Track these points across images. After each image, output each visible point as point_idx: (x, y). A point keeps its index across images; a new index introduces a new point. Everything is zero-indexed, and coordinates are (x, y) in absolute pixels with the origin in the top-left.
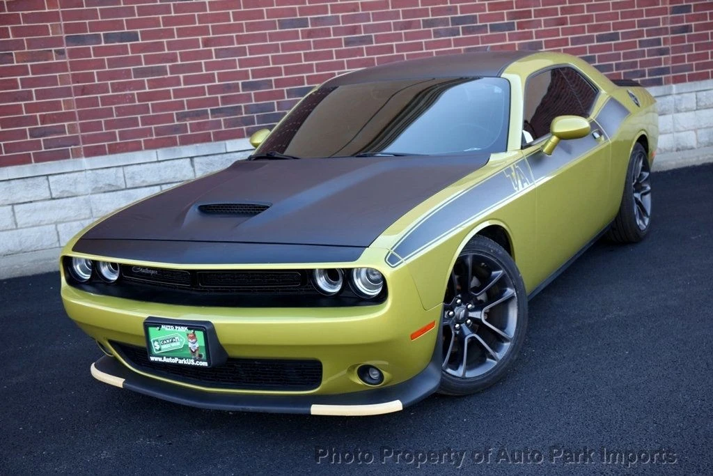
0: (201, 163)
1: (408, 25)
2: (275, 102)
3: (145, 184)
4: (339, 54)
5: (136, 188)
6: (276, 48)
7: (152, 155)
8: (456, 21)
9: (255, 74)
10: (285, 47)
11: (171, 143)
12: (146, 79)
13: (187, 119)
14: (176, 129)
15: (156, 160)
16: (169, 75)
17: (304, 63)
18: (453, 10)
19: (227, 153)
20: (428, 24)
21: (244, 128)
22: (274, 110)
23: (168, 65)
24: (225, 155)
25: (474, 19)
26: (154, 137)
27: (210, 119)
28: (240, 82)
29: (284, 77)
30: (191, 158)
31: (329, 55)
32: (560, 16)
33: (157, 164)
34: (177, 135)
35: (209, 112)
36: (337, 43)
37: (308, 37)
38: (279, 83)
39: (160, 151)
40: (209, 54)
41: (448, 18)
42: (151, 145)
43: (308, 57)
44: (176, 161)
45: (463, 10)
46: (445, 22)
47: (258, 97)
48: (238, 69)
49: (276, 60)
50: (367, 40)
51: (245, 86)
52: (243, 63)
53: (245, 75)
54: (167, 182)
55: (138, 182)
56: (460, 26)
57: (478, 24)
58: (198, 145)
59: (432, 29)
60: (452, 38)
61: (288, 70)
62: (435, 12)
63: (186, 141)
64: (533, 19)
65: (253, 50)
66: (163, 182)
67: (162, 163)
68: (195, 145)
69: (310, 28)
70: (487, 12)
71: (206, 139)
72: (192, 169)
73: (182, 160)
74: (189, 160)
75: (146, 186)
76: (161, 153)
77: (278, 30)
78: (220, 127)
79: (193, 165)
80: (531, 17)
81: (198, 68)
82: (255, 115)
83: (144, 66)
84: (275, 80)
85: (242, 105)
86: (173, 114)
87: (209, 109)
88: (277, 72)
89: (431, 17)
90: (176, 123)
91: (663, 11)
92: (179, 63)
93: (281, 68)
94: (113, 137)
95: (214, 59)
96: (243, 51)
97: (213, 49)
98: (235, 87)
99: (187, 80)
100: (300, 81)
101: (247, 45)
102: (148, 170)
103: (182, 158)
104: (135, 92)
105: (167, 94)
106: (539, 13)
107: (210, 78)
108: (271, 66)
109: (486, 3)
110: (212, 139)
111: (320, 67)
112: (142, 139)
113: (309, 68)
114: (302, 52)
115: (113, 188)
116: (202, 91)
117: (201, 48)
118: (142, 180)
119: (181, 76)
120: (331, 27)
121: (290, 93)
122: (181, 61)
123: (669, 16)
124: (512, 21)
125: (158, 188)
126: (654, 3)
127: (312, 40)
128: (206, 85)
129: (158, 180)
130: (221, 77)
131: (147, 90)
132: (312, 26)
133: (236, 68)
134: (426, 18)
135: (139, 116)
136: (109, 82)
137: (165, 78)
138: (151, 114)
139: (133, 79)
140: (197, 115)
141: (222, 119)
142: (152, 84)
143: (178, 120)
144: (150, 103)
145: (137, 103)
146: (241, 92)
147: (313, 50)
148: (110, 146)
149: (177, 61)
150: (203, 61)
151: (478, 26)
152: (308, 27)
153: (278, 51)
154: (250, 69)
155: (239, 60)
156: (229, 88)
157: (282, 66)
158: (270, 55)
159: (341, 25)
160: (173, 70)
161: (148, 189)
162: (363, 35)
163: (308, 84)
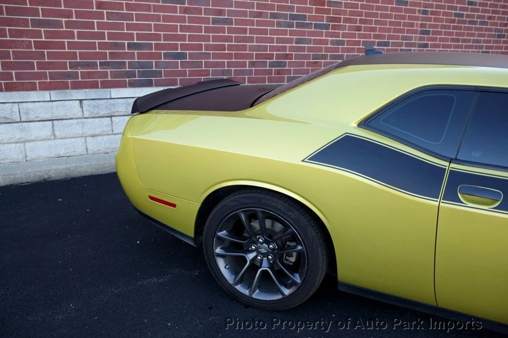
0: (89, 105)
1: (259, 15)
2: (154, 61)
3: (38, 119)
4: (207, 30)
5: (30, 121)
6: (158, 18)
7: (46, 95)
8: (293, 17)
9: (139, 37)
10: (166, 19)
11: (64, 86)
12: (43, 29)
13: (79, 68)
14: (69, 76)
15: (49, 100)
16: (64, 29)
17: (179, 33)
18: (292, 9)
19: (111, 98)
20: (274, 16)
21: (127, 79)
22: (153, 68)
23: (64, 20)
24: (109, 100)
25: (304, 17)
26: (48, 80)
27: (99, 70)
28: (126, 42)
29: (162, 42)
30: (81, 101)
31: (199, 29)
32: (358, 25)
33: (50, 103)
34: (69, 81)
35: (98, 64)
36: (206, 21)
37: (184, 13)
38: (158, 46)
39: (52, 92)
40: (101, 16)
41: (288, 14)
42: (45, 87)
43: (183, 28)
44: (67, 102)
45: (299, 9)
46: (285, 16)
47: (140, 56)
48: (126, 31)
49: (157, 27)
50: (229, 22)
51: (130, 46)
52: (130, 27)
53: (131, 36)
54: (59, 118)
55: (32, 117)
56: (295, 21)
57: (307, 22)
58: (87, 90)
59: (275, 20)
60: (288, 29)
61: (166, 38)
62: (279, 8)
63: (77, 86)
64: (342, 24)
65: (139, 17)
66: (55, 118)
67: (54, 103)
68: (84, 90)
69: (187, 5)
70: (314, 14)
71: (94, 86)
72: (80, 109)
73: (72, 101)
74: (78, 102)
75: (39, 121)
76: (54, 94)
77: (161, 4)
78: (107, 77)
79: (82, 107)
80: (341, 22)
81: (91, 26)
82: (137, 70)
83: (41, 18)
84: (155, 44)
85: (127, 61)
86: (66, 62)
87: (98, 61)
88: (157, 37)
89: (276, 12)
90: (69, 70)
91: (415, 32)
92: (74, 19)
93: (160, 34)
94: (10, 76)
95: (105, 21)
96: (130, 17)
97: (105, 11)
98: (122, 46)
99: (80, 35)
100: (175, 47)
101: (134, 12)
102: (41, 107)
103: (73, 100)
104: (32, 40)
105: (62, 45)
106: (346, 20)
107: (102, 36)
108: (153, 32)
109: (314, 7)
110: (100, 86)
111: (191, 38)
112: (37, 81)
113: (183, 38)
114: (178, 24)
115: (8, 121)
116: (93, 46)
117: (95, 10)
118: (36, 115)
119: (75, 31)
120: (203, 7)
121: (166, 56)
122: (76, 18)
123: (418, 35)
124: (329, 23)
125: (50, 123)
126: (412, 25)
127: (187, 15)
128: (97, 41)
129: (50, 117)
130: (111, 36)
131: (44, 39)
132: (188, 4)
133: (123, 30)
134: (272, 12)
135: (35, 61)
136: (7, 28)
137: (60, 31)
138: (47, 60)
139: (31, 28)
140: (88, 65)
141: (109, 71)
142: (49, 35)
143: (70, 68)
144: (46, 51)
145: (34, 50)
146: (126, 51)
147: (187, 24)
148: (6, 84)
149: (72, 17)
150: (95, 21)
151: (307, 23)
152: (185, 5)
153: (159, 20)
154: (135, 32)
155: (127, 24)
156: (116, 46)
157: (162, 33)
158: (152, 23)
159: (211, 7)
160: (68, 24)
161: (41, 123)
162: (226, 17)
163: (181, 50)
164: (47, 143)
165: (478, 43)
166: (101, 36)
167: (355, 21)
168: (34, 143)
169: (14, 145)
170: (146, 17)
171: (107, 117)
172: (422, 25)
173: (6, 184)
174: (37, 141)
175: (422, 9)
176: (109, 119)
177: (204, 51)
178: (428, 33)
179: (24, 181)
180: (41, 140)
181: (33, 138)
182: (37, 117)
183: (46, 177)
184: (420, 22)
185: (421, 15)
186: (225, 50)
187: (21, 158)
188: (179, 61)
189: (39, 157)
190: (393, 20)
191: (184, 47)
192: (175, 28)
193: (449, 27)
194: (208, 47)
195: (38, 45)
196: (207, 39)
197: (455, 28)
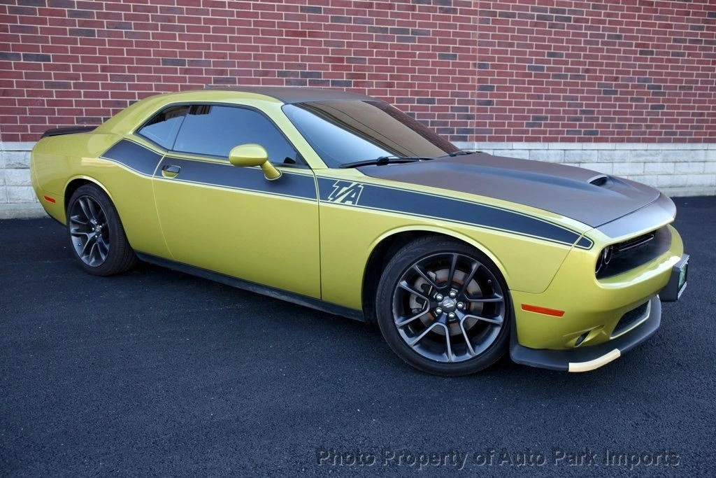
1: (265, 74)
6: (158, 79)
8: (305, 75)
9: (140, 95)
10: (166, 79)
12: (54, 90)
16: (72, 90)
18: (303, 66)
20: (282, 74)
23: (72, 82)
25: (319, 75)
28: (128, 100)
32: (389, 81)
36: (207, 80)
37: (185, 74)
40: (105, 78)
41: (298, 72)
43: (184, 88)
45: (311, 67)
46: (296, 74)
49: (158, 87)
50: (232, 81)
52: (131, 87)
53: (133, 96)
56: (308, 79)
57: (322, 79)
59: (284, 78)
60: (300, 87)
62: (288, 66)
64: (367, 80)
65: (140, 79)
69: (187, 67)
70: (330, 71)
77: (161, 66)
80: (365, 79)
81: (96, 86)
83: (53, 80)
86: (74, 118)
87: (102, 117)
89: (284, 70)
91: (472, 87)
92: (81, 81)
94: (25, 129)
95: (109, 82)
96: (132, 78)
97: (109, 74)
99: (86, 95)
101: (136, 74)
104: (45, 99)
105: (70, 103)
106: (372, 77)
108: (154, 91)
109: (330, 64)
114: (179, 85)
115: (23, 167)
116: (98, 104)
117: (100, 73)
119: (82, 91)
120: (204, 68)
122: (83, 80)
123: (476, 92)
124: (350, 80)
126: (465, 80)
127: (187, 76)
128: (101, 100)
130: (114, 95)
131: (55, 98)
132: (190, 65)
133: (126, 90)
134: (280, 70)
135: (47, 117)
136: (25, 89)
137: (69, 91)
138: (57, 116)
139: (44, 89)
140: (93, 121)
142: (59, 94)
144: (56, 108)
145: (46, 107)
148: (22, 136)
149: (79, 80)
150: (100, 82)
151: (322, 81)
152: (185, 66)
153: (160, 81)
154: (136, 92)
155: (129, 84)
158: (153, 83)
159: (212, 68)
160: (76, 86)
166: (105, 95)
167: (384, 77)
169: (26, 188)
170: (147, 79)
172: (480, 80)
173: (12, 217)
175: (478, 62)
178: (490, 88)
179: (27, 217)
184: (476, 77)
185: (477, 69)
187: (32, 199)
190: (437, 75)
192: (175, 88)
193: (523, 82)
195: (51, 103)
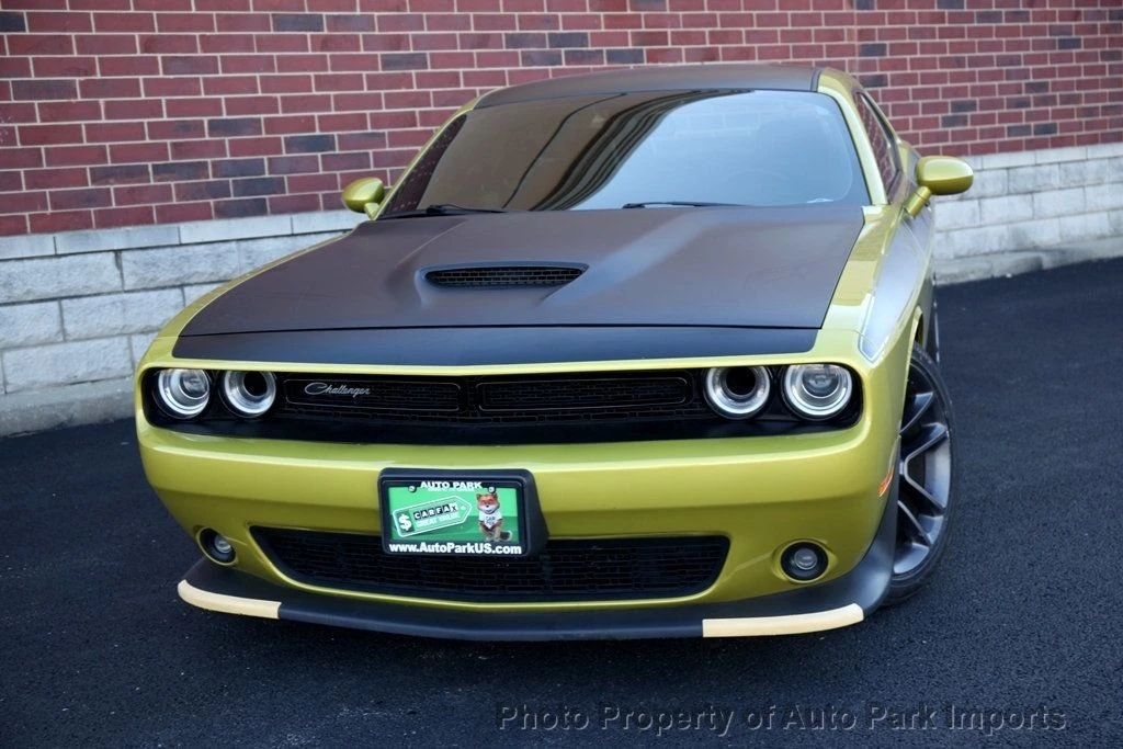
0: (135, 262)
1: (483, 41)
2: (265, 158)
3: (30, 298)
4: (374, 82)
5: (13, 304)
6: (267, 64)
7: (46, 243)
8: (558, 41)
9: (233, 106)
10: (285, 64)
11: (79, 223)
12: (36, 102)
13: (111, 181)
14: (90, 198)
15: (53, 253)
16: (79, 99)
17: (314, 93)
18: (551, 22)
19: (181, 245)
20: (514, 41)
21: (212, 201)
22: (264, 173)
23: (77, 79)
24: (177, 249)
25: (582, 40)
26: (50, 211)
27: (152, 183)
28: (206, 119)
29: (281, 115)
30: (117, 252)
31: (356, 82)
32: (708, 45)
33: (55, 261)
34: (92, 209)
35: (150, 169)
36: (370, 63)
37: (322, 50)
38: (273, 125)
39: (60, 237)
40: (151, 66)
41: (544, 35)
42: (44, 226)
43: (322, 83)
44: (90, 258)
45: (568, 22)
46: (539, 41)
47: (237, 148)
48: (203, 96)
49: (268, 84)
50: (418, 61)
51: (216, 127)
52: (212, 86)
53: (215, 107)
54: (72, 294)
55: (18, 293)
56: (563, 50)
57: (590, 48)
58: (129, 228)
59: (519, 50)
60: (550, 68)
61: (289, 104)
62: (527, 22)
63: (109, 221)
64: (670, 46)
65: (229, 65)
66: (64, 294)
67: (63, 259)
68: (123, 229)
69: (326, 32)
70: (603, 30)
71: (143, 218)
72: (117, 272)
73: (100, 255)
74: (112, 255)
75: (32, 302)
76: (63, 241)
77: (272, 33)
78: (169, 198)
79: (119, 266)
80: (667, 44)
81: (132, 88)
82: (231, 179)
83: (33, 78)
84: (266, 119)
85: (209, 160)
86: (85, 169)
87: (150, 164)
88: (270, 105)
89: (518, 31)
90: (91, 187)
91: (849, 50)
92: (99, 77)
93: (276, 99)
95: (161, 76)
96: (209, 66)
97: (159, 56)
98: (197, 129)
99: (111, 110)
100: (308, 124)
101: (218, 55)
102: (37, 271)
103: (100, 252)
104: (16, 125)
105: (74, 133)
106: (679, 38)
107: (154, 109)
108: (260, 94)
109: (602, 14)
110: (155, 218)
111: (341, 103)
112: (27, 214)
113: (323, 103)
114: (312, 74)
116: (137, 131)
117: (139, 54)
118: (26, 289)
119: (102, 101)
120: (361, 34)
121: (291, 144)
122: (102, 75)
123: (857, 58)
124: (639, 47)
125: (54, 305)
126: (837, 35)
127: (328, 54)
128: (145, 121)
129: (56, 291)
130: (174, 108)
131: (39, 123)
132: (329, 29)
133: (199, 93)
134: (510, 32)
135: (22, 170)
137: (71, 103)
138: (45, 168)
139: (13, 101)
140: (130, 174)
141: (172, 184)
142: (47, 112)
143: (93, 182)
144: (43, 147)
145: (19, 146)
146: (207, 138)
147: (330, 73)
149: (94, 73)
150: (141, 77)
151: (590, 52)
152: (322, 30)
153: (271, 68)
154: (223, 97)
155: (205, 80)
156: (186, 129)
157: (278, 95)
158: (258, 75)
159: (377, 33)
160: (87, 88)
161: (37, 306)
162: (412, 51)
163: (321, 130)
164: (48, 351)
165: (1011, 64)
167: (700, 38)
168: (21, 352)
170: (244, 64)
171: (174, 287)
172: (862, 35)
174: (27, 346)
176: (177, 291)
177: (370, 130)
178: (880, 50)
180: (35, 346)
181: (20, 340)
182: (28, 292)
183: (64, 418)
184: (855, 28)
185: (856, 11)
186: (414, 125)
188: (319, 154)
189: (34, 382)
190: (790, 28)
191: (327, 123)
192: (304, 84)
193: (931, 34)
194: (378, 121)
195: (30, 135)
196: (374, 102)
197: (944, 33)
